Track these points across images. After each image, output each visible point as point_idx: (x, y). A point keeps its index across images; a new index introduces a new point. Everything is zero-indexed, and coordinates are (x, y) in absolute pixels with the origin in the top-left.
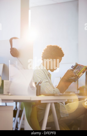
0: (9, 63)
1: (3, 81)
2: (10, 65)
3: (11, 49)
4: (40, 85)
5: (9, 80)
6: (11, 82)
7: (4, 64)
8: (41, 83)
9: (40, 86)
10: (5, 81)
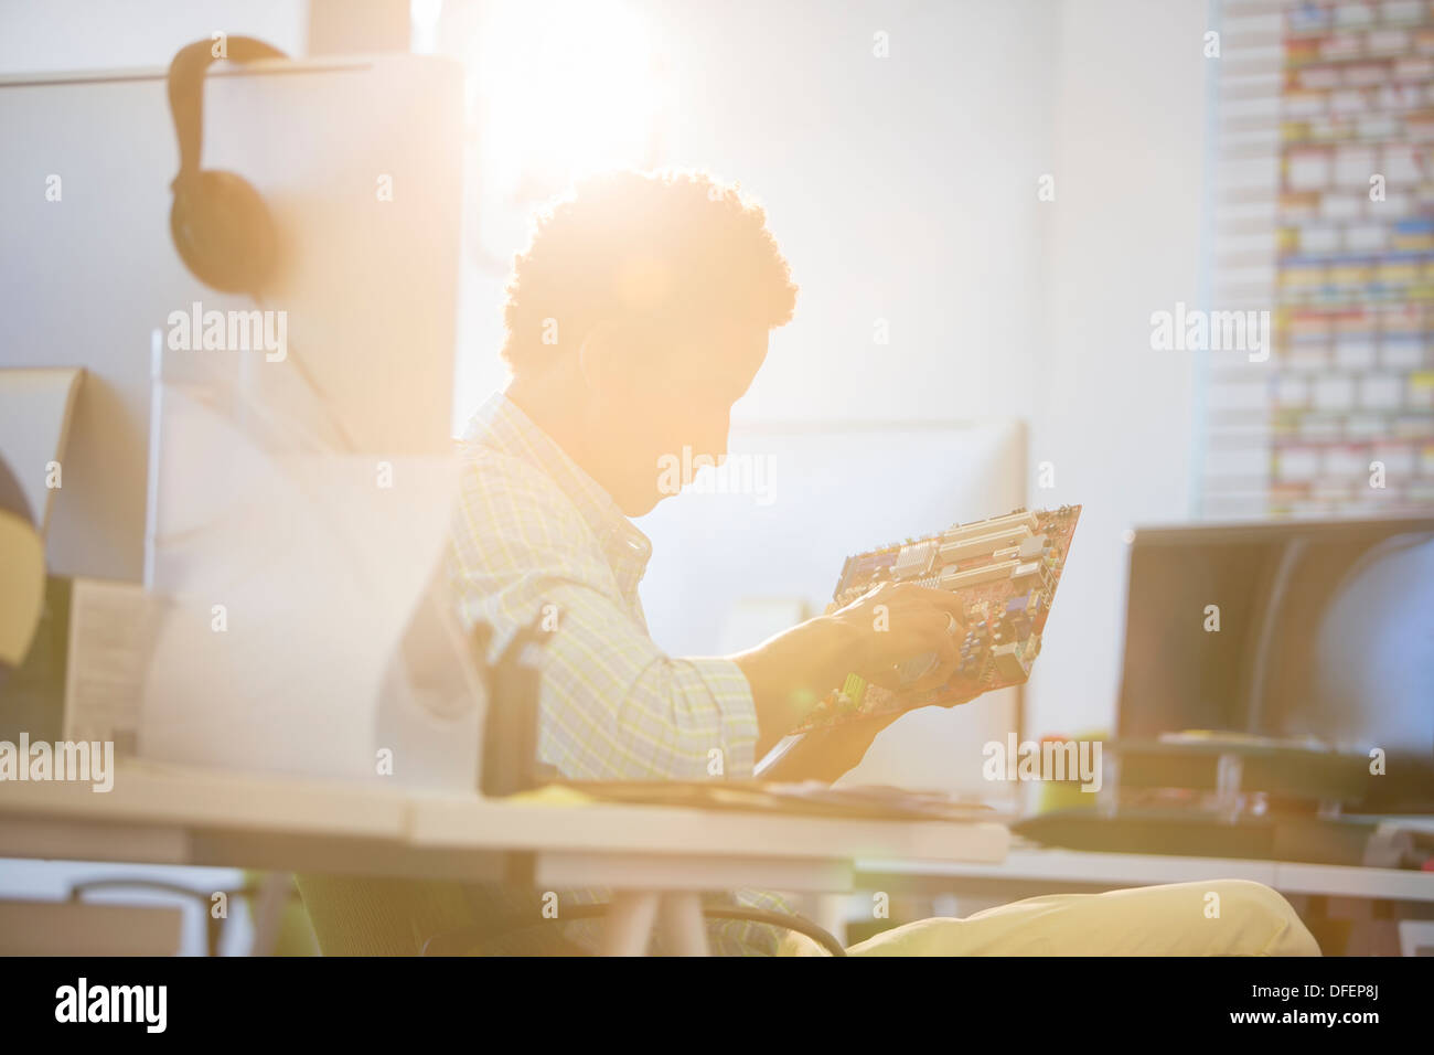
0: (156, 370)
1: (57, 593)
2: (158, 392)
3: (178, 186)
4: (531, 656)
5: (137, 578)
6: (166, 603)
7: (84, 374)
8: (544, 639)
9: (530, 681)
10: (84, 592)
